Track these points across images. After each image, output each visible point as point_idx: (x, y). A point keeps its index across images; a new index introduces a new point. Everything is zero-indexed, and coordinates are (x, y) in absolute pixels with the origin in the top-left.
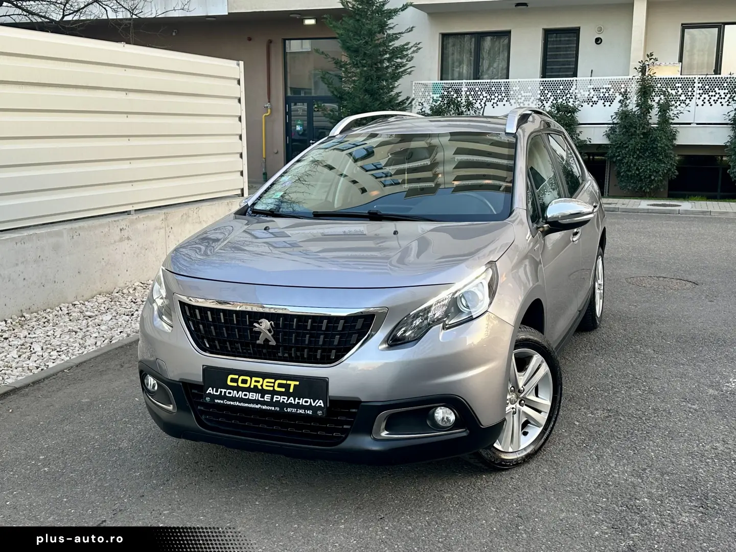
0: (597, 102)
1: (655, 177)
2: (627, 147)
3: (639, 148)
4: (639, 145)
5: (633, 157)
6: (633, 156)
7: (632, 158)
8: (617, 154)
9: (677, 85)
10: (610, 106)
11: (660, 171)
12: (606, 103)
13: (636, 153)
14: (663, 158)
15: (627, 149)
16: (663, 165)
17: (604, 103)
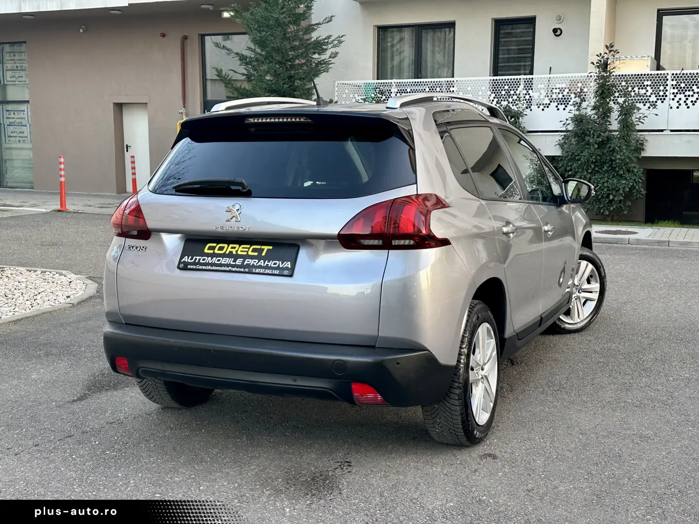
0: (549, 104)
1: (615, 196)
2: (579, 160)
3: (594, 161)
4: (594, 157)
5: (588, 172)
6: (587, 170)
7: (585, 173)
8: (568, 168)
9: (646, 83)
10: (564, 109)
11: (620, 189)
12: (560, 106)
13: (590, 166)
14: (624, 173)
15: (579, 162)
16: (624, 182)
17: (557, 107)
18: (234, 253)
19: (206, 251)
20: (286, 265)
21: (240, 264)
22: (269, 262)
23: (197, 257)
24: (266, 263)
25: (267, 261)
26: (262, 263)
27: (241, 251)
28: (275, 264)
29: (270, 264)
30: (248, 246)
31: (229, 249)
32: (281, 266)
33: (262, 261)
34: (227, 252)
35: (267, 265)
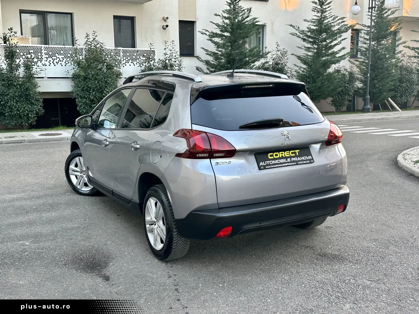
18: (284, 156)
19: (270, 158)
20: (310, 158)
21: (290, 161)
22: (302, 158)
23: (267, 162)
24: (301, 158)
25: (301, 157)
26: (299, 159)
27: (287, 155)
28: (305, 158)
29: (303, 158)
30: (289, 152)
31: (281, 155)
32: (308, 159)
33: (299, 158)
34: (281, 157)
35: (302, 159)
